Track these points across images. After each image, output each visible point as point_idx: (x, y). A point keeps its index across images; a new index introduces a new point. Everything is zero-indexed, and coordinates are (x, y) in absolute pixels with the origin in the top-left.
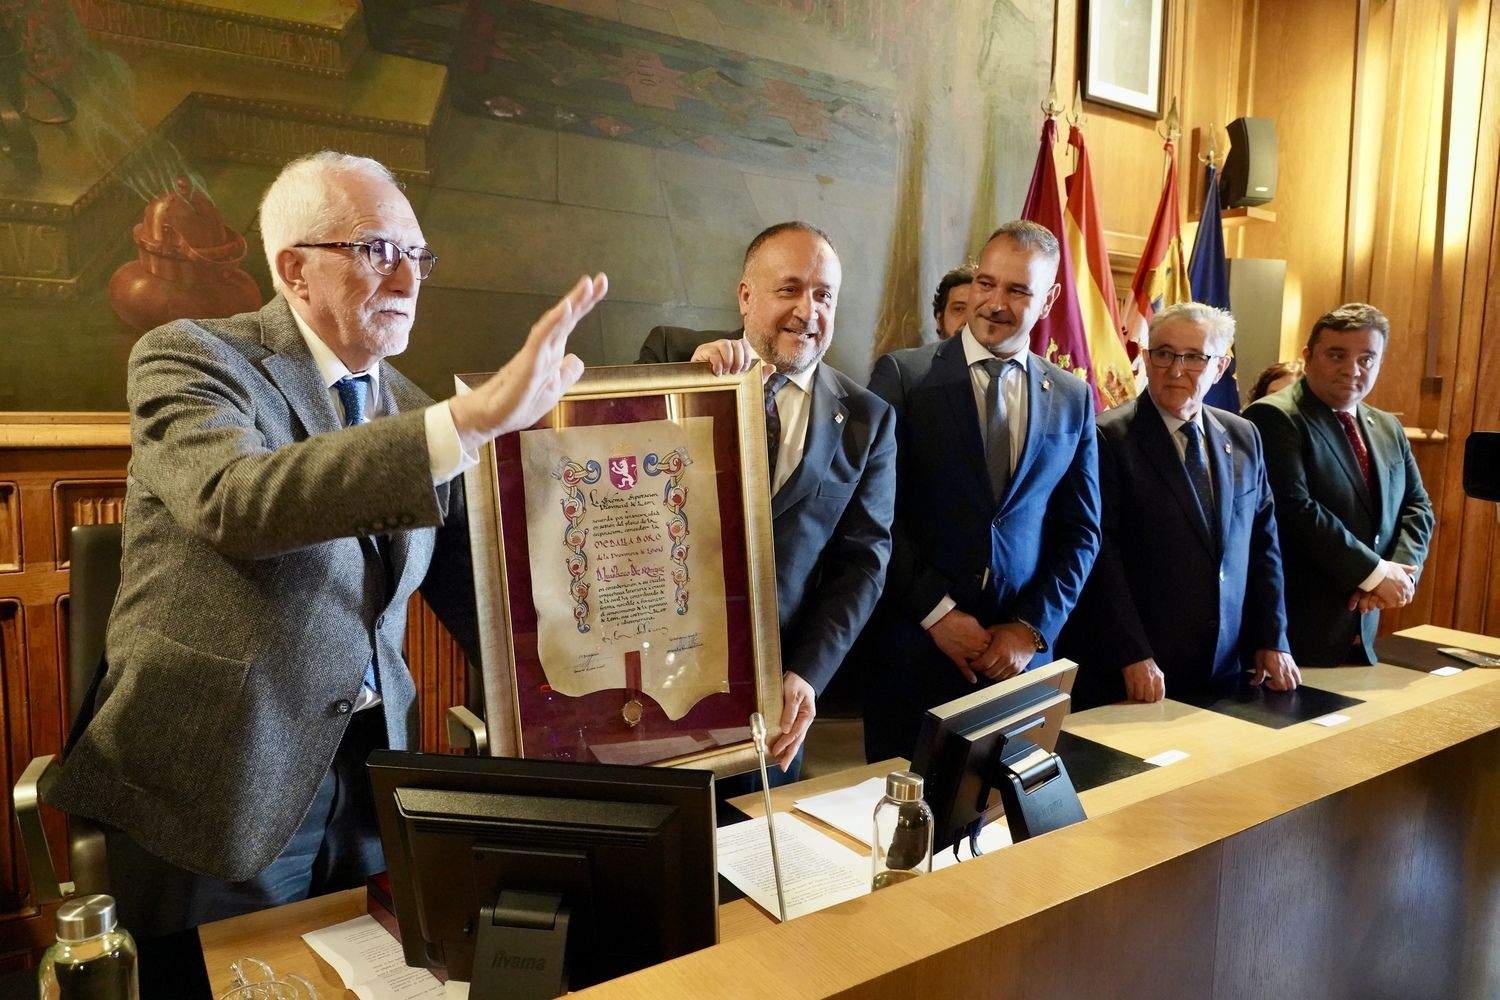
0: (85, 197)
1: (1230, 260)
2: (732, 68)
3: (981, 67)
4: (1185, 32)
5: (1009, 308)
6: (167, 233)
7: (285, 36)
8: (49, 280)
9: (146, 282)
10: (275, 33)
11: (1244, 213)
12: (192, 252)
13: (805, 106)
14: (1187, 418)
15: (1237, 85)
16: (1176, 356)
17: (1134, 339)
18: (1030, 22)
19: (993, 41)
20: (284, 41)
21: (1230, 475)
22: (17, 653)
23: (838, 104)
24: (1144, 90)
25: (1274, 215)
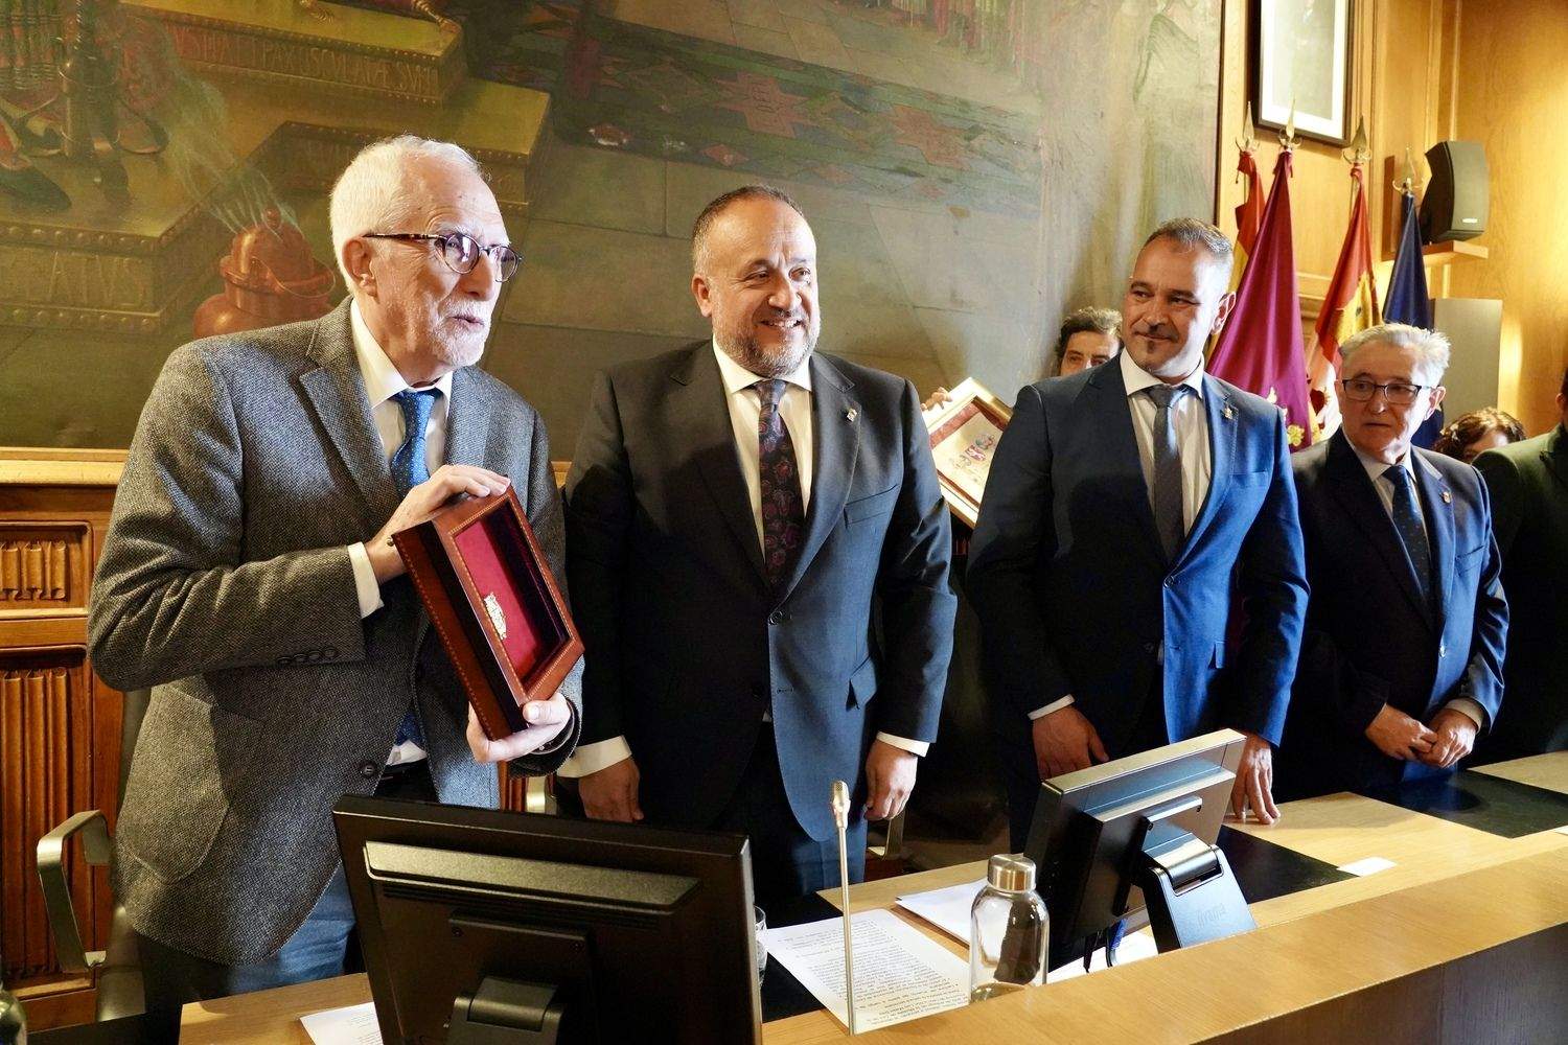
0: (172, 228)
1: (1434, 300)
2: (858, 93)
3: (1137, 91)
4: (1374, 51)
5: (1171, 321)
6: (254, 266)
7: (382, 63)
8: (134, 313)
9: (231, 317)
10: (372, 61)
11: (1450, 249)
12: (280, 286)
13: (937, 133)
14: (1393, 461)
15: (1437, 108)
16: (1377, 387)
17: (1321, 389)
18: (1192, 41)
19: (1151, 62)
20: (381, 69)
21: (1450, 529)
22: (84, 702)
23: (975, 131)
24: (1327, 114)
25: (1486, 250)
